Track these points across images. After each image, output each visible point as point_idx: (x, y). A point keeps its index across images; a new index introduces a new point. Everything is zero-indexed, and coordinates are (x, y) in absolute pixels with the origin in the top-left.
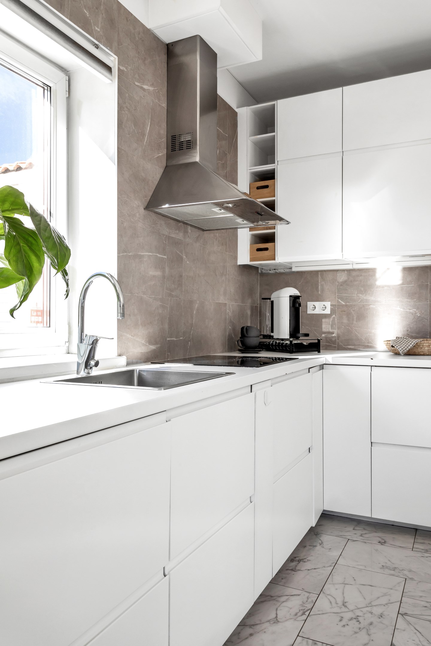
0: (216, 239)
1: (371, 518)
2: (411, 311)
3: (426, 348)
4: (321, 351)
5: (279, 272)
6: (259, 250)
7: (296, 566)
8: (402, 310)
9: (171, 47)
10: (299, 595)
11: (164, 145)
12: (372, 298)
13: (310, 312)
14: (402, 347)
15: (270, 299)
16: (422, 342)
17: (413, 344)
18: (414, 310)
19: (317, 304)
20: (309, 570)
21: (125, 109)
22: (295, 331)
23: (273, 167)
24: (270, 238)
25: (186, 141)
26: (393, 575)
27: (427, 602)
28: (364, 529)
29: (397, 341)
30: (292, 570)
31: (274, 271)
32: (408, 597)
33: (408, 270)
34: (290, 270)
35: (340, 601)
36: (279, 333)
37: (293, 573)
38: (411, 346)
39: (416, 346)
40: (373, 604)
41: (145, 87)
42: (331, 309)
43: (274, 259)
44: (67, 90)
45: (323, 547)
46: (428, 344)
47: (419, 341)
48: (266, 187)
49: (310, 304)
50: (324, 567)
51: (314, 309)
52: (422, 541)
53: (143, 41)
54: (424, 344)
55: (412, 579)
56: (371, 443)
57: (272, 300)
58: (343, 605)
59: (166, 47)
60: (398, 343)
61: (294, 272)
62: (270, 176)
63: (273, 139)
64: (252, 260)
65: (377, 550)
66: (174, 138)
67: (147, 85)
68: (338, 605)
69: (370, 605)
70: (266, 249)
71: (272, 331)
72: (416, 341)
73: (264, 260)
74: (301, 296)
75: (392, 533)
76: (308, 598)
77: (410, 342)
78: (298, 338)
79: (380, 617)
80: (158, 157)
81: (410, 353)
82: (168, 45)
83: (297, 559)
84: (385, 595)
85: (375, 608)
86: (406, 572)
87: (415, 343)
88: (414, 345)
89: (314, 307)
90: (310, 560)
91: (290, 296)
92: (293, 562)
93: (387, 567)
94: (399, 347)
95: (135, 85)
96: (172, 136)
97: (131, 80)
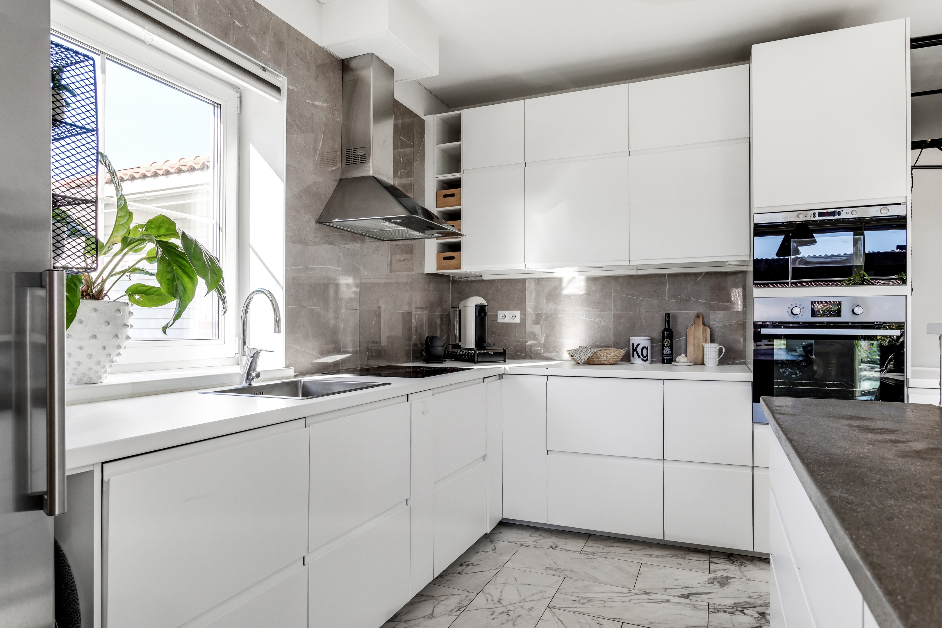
0: (399, 249)
1: (547, 524)
2: (596, 320)
3: (604, 358)
4: (507, 360)
5: (470, 280)
6: (445, 258)
7: (464, 569)
8: (587, 319)
9: (345, 63)
10: (459, 594)
11: (339, 159)
12: (560, 307)
13: (500, 320)
14: (581, 357)
15: (458, 308)
16: (600, 351)
17: (591, 353)
18: (599, 319)
19: (507, 313)
20: (475, 573)
21: (295, 126)
22: (480, 341)
23: (459, 176)
24: (456, 247)
25: (360, 155)
26: (554, 575)
27: (577, 597)
28: (540, 535)
29: (576, 351)
30: (459, 573)
31: (466, 279)
32: (561, 593)
33: (593, 280)
34: (480, 278)
35: (496, 599)
36: (465, 343)
37: (459, 575)
38: (589, 355)
39: (594, 355)
40: (527, 600)
41: (318, 104)
42: (520, 317)
43: (460, 268)
44: (239, 107)
45: (495, 553)
46: (606, 354)
47: (597, 350)
48: (453, 195)
49: (500, 313)
50: (491, 570)
51: (504, 318)
52: (592, 545)
53: (315, 59)
54: (602, 354)
55: (570, 578)
56: (547, 451)
57: (459, 309)
58: (499, 601)
59: (342, 62)
60: (578, 352)
61: (484, 281)
62: (456, 184)
63: (459, 148)
64: (438, 268)
65: (546, 554)
66: (348, 151)
67: (320, 102)
68: (494, 602)
69: (523, 601)
70: (452, 258)
71: (460, 341)
72: (594, 350)
73: (450, 269)
74: (487, 306)
75: (566, 538)
76: (467, 597)
77: (589, 352)
78: (484, 348)
79: (530, 611)
80: (331, 171)
81: (589, 363)
82: (343, 60)
83: (467, 563)
84: (541, 592)
85: (527, 603)
86: (566, 572)
87: (593, 353)
88: (592, 355)
89: (504, 315)
90: (479, 564)
91: (476, 306)
92: (462, 566)
93: (550, 569)
94: (577, 356)
95: (307, 103)
96: (346, 150)
97: (301, 98)
